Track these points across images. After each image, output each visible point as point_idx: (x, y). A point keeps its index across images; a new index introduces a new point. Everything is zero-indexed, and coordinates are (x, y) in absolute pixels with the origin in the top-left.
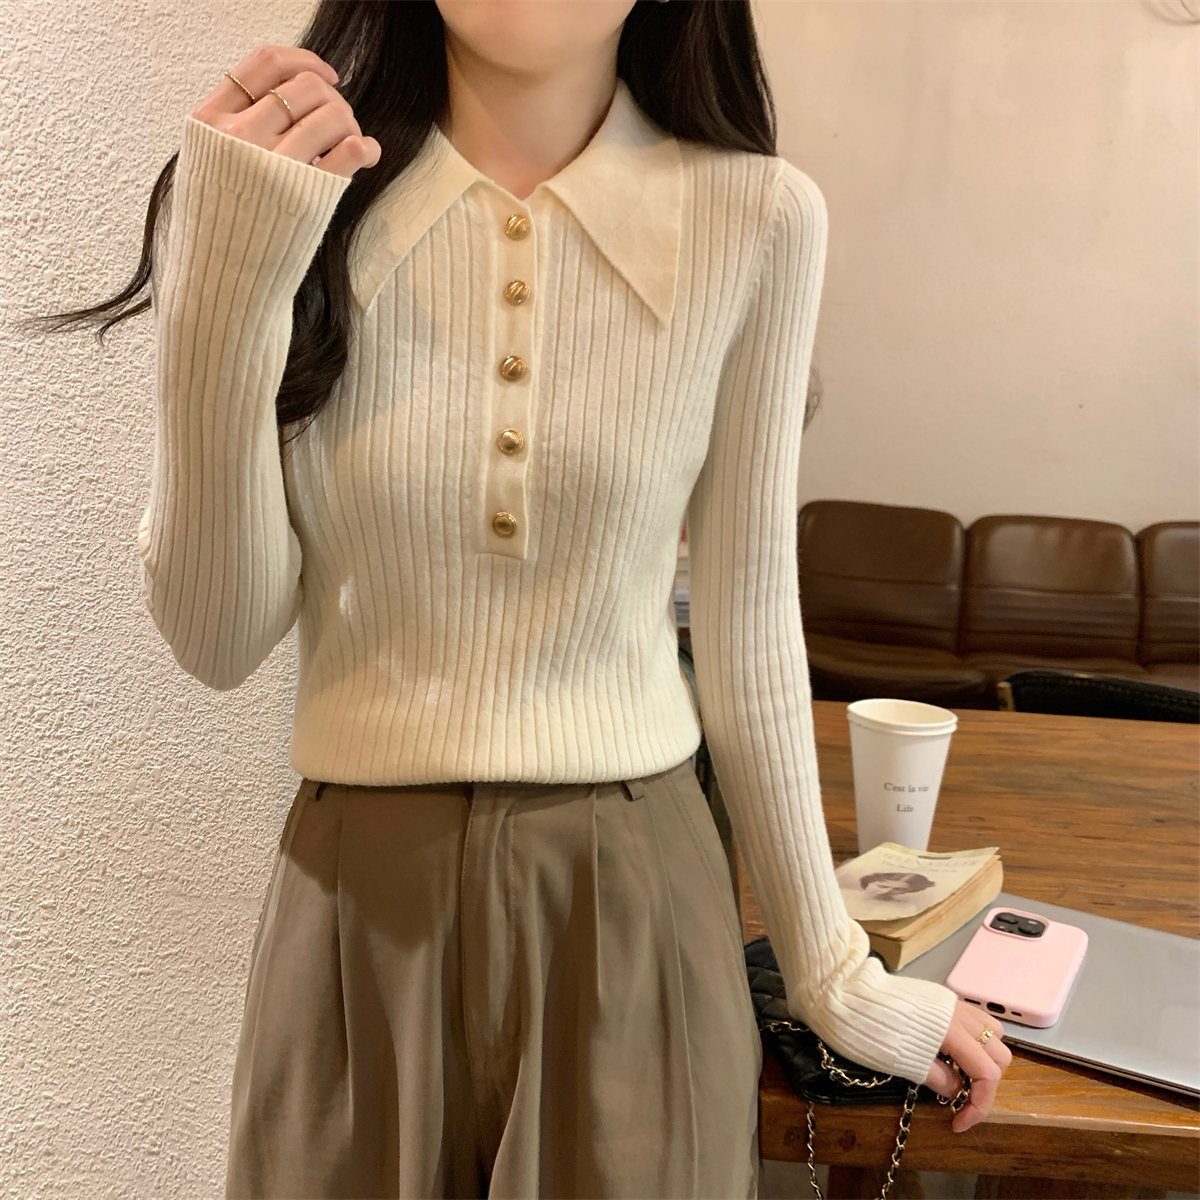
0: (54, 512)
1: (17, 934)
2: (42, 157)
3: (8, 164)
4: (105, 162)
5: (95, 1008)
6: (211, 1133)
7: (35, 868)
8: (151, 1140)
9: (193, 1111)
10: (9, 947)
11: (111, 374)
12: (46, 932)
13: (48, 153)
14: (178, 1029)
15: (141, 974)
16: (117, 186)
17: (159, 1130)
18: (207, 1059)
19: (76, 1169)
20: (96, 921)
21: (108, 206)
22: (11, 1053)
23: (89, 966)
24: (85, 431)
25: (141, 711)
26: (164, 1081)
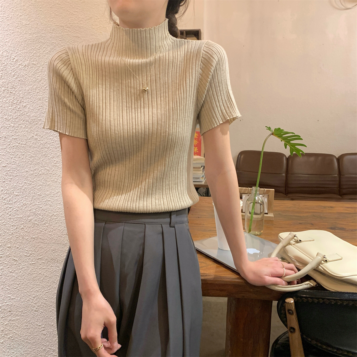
0: (6, 147)
4: (14, 60)
5: (21, 273)
8: (36, 308)
11: (19, 113)
12: (8, 254)
13: (1, 60)
14: (42, 278)
15: (33, 264)
16: (17, 66)
17: (38, 305)
18: (49, 286)
19: (17, 315)
20: (21, 250)
21: (16, 71)
23: (19, 262)
24: (14, 127)
26: (39, 292)
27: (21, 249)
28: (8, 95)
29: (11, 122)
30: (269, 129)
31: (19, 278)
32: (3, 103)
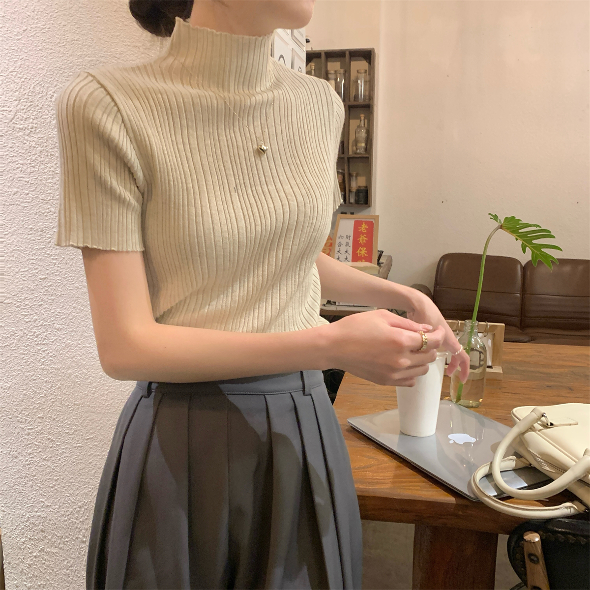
0: (44, 247)
1: (29, 429)
5: (60, 462)
7: (35, 401)
10: (26, 435)
12: (40, 429)
15: (78, 447)
23: (57, 443)
27: (60, 422)
28: (48, 159)
29: (51, 205)
30: (495, 217)
31: (58, 469)
32: (39, 173)
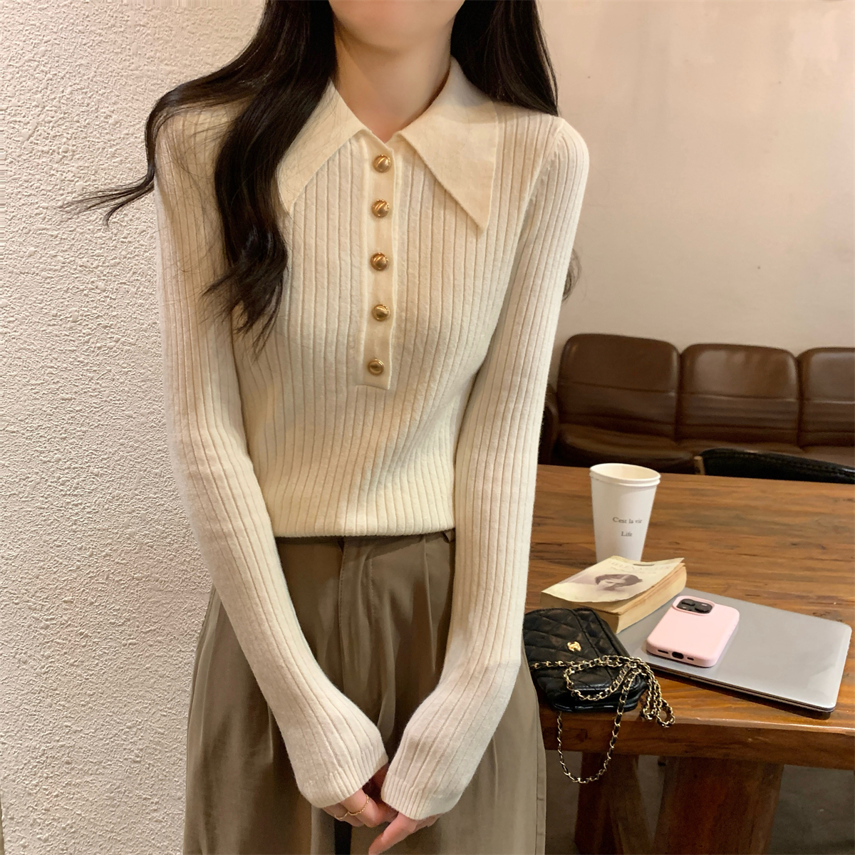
1: (47, 620)
2: (65, 113)
3: (43, 116)
4: (111, 121)
5: (98, 668)
6: (174, 748)
7: (59, 576)
8: (135, 754)
9: (163, 734)
10: (42, 628)
12: (66, 618)
13: (69, 111)
14: (153, 681)
15: (130, 644)
17: (141, 747)
18: (171, 700)
19: (86, 773)
21: (118, 147)
22: (43, 697)
23: (95, 640)
25: (131, 478)
26: (144, 715)
27: (101, 608)
31: (94, 679)
